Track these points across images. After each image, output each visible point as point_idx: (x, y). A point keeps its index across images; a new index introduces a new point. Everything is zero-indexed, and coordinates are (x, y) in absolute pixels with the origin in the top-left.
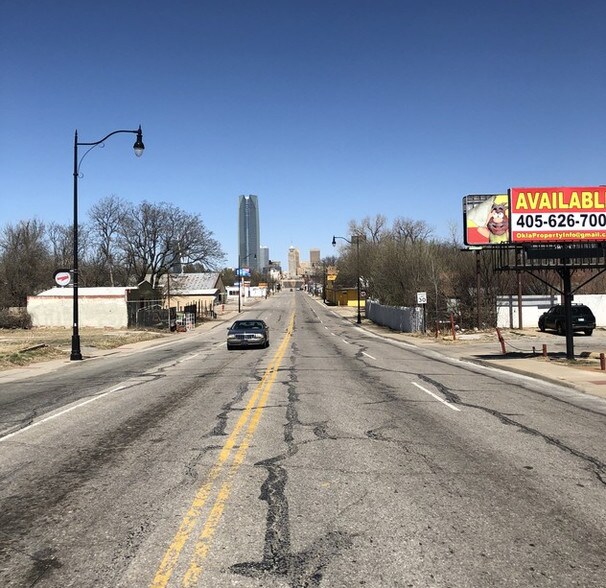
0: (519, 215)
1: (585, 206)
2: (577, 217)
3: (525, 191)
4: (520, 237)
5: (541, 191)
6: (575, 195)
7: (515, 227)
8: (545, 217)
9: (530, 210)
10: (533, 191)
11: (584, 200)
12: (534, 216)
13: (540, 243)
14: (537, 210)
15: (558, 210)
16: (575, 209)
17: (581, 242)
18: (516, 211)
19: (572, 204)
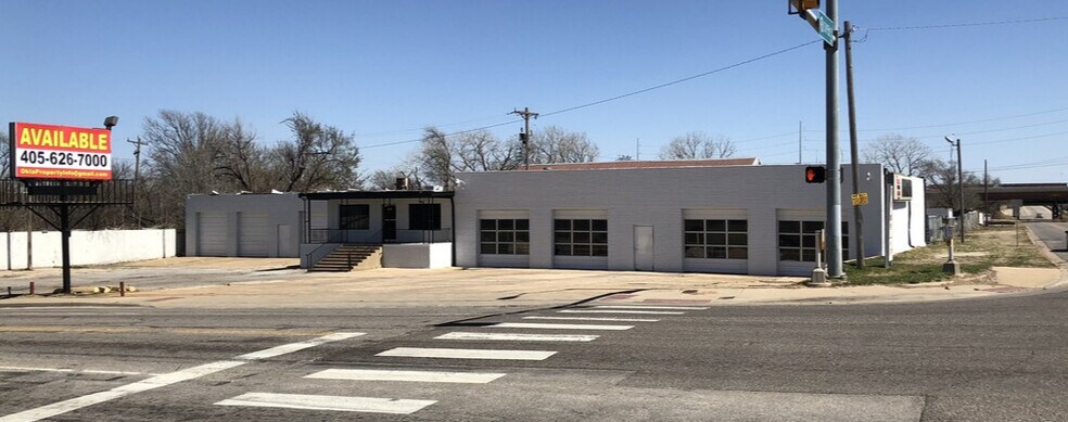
0: (23, 150)
1: (82, 146)
2: (75, 156)
3: (30, 126)
4: (25, 172)
5: (44, 127)
6: (73, 135)
7: (19, 163)
8: (47, 154)
9: (33, 146)
10: (37, 127)
11: (82, 140)
12: (37, 151)
13: (42, 180)
14: (39, 146)
15: (58, 148)
16: (73, 148)
17: (78, 180)
18: (20, 146)
19: (71, 143)
